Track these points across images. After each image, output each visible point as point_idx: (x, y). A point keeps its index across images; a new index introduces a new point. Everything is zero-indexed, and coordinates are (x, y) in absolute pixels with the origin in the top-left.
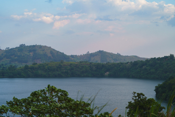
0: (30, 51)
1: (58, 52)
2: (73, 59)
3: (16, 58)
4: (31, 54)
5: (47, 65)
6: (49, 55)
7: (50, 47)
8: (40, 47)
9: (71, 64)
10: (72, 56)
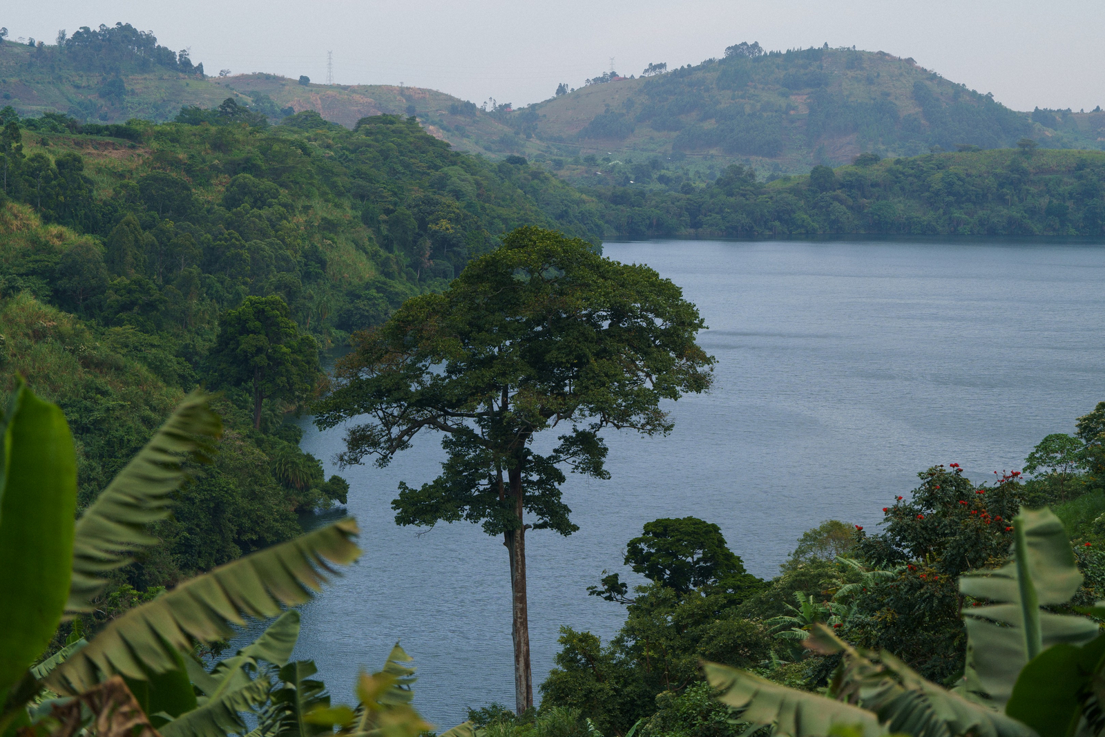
0: (793, 85)
1: (959, 90)
2: (1049, 133)
3: (710, 125)
4: (800, 102)
5: (940, 167)
6: (908, 108)
7: (910, 61)
8: (853, 59)
9: (1081, 165)
10: (1043, 116)
